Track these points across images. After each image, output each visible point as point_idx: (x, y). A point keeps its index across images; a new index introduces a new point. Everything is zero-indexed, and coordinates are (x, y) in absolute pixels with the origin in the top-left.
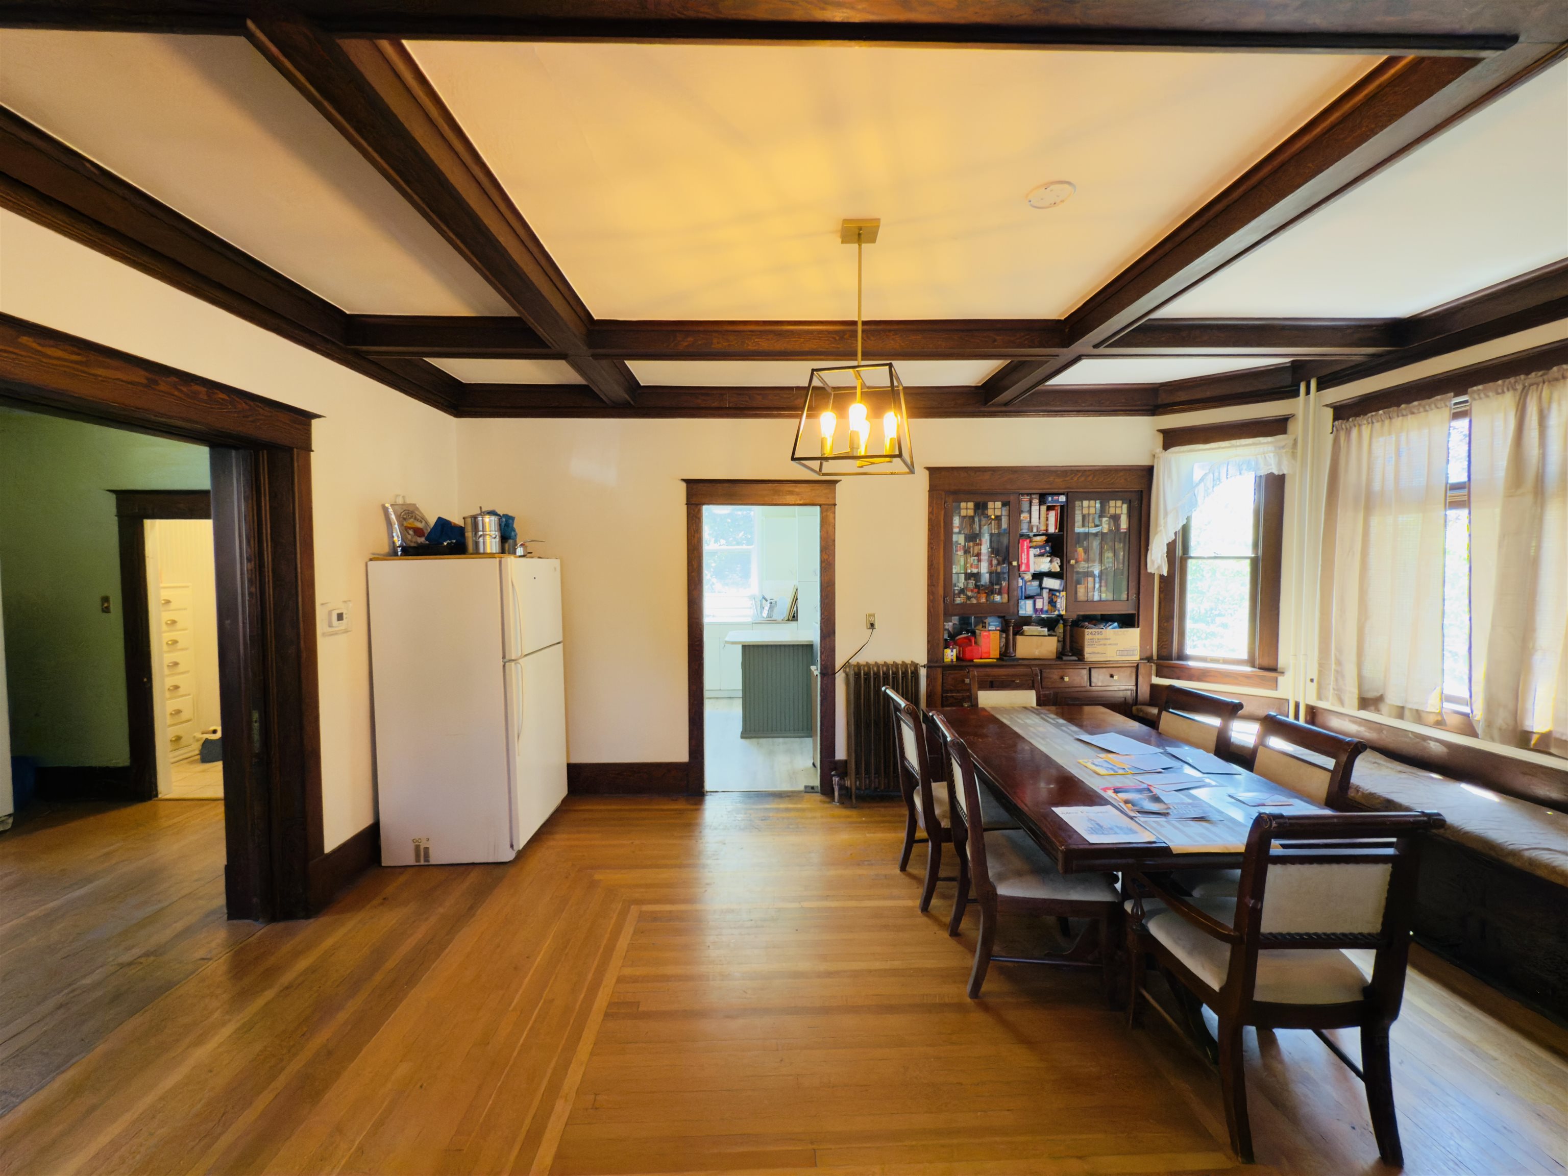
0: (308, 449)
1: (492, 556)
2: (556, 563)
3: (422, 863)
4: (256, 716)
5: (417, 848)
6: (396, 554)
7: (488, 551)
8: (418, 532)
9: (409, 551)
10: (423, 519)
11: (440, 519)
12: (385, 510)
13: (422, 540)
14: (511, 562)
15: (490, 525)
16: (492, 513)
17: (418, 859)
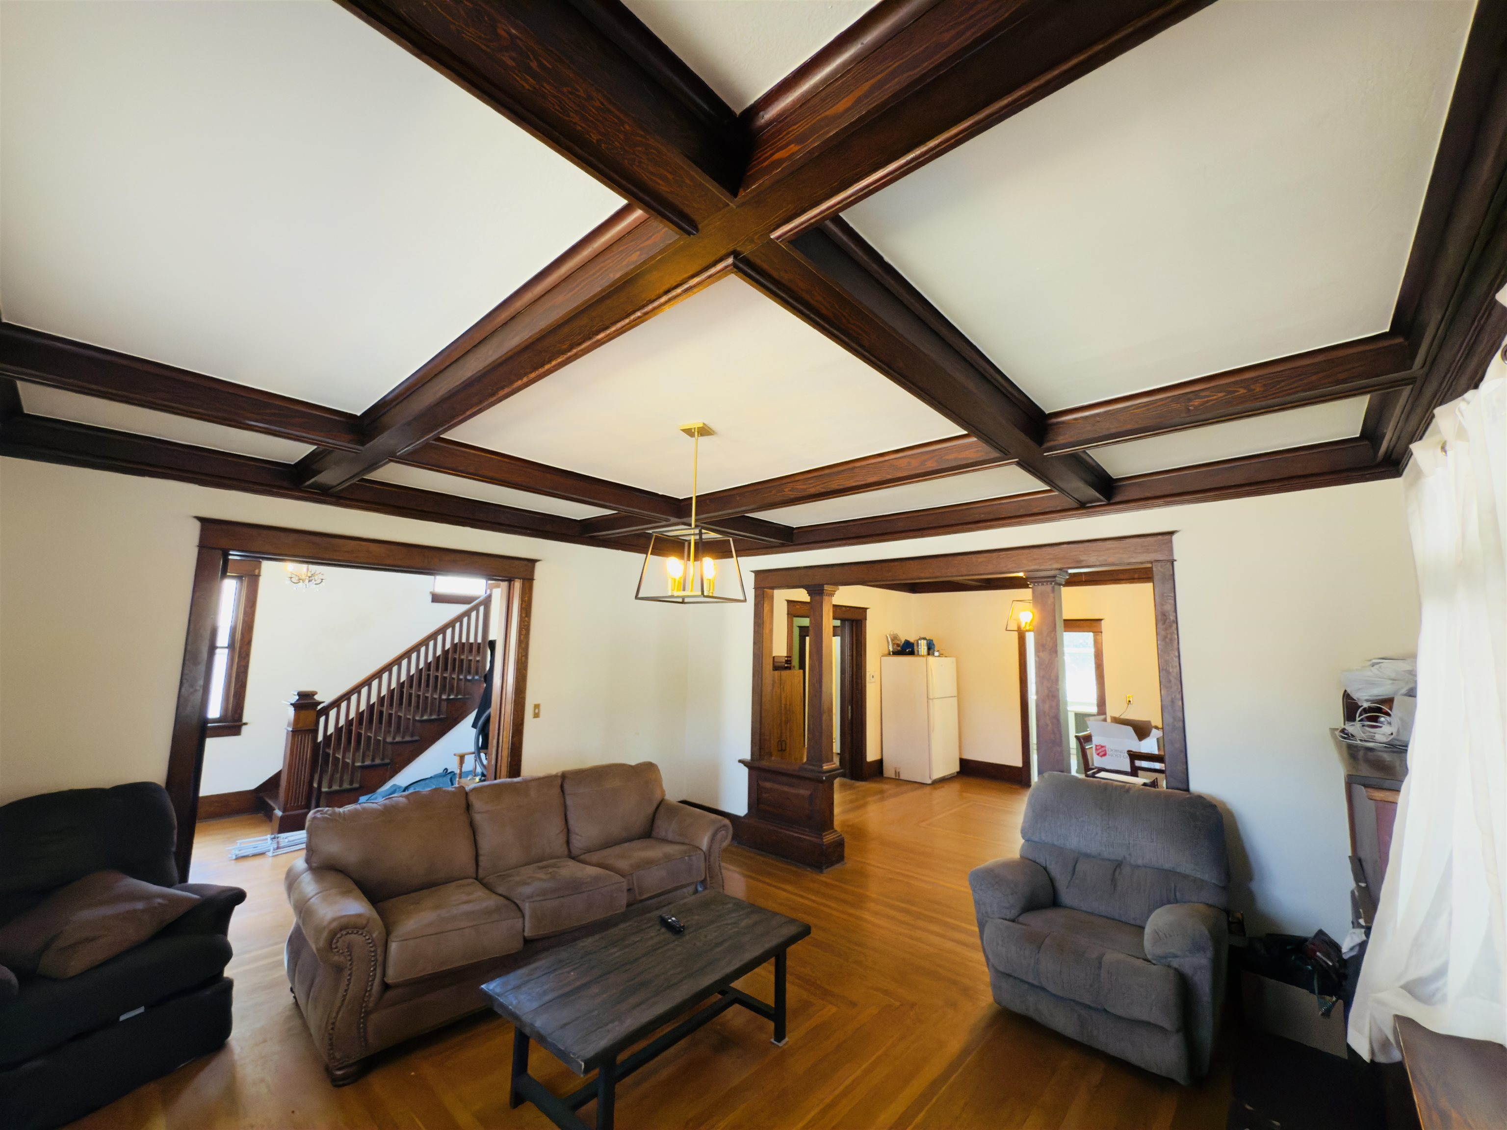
0: (866, 619)
1: (923, 656)
2: (954, 659)
3: (897, 778)
4: (850, 707)
5: (896, 772)
6: (890, 654)
7: (922, 654)
8: (898, 645)
9: (896, 653)
10: (900, 640)
11: (906, 640)
12: (887, 637)
13: (899, 648)
14: (930, 658)
15: (923, 643)
16: (924, 639)
17: (896, 776)
